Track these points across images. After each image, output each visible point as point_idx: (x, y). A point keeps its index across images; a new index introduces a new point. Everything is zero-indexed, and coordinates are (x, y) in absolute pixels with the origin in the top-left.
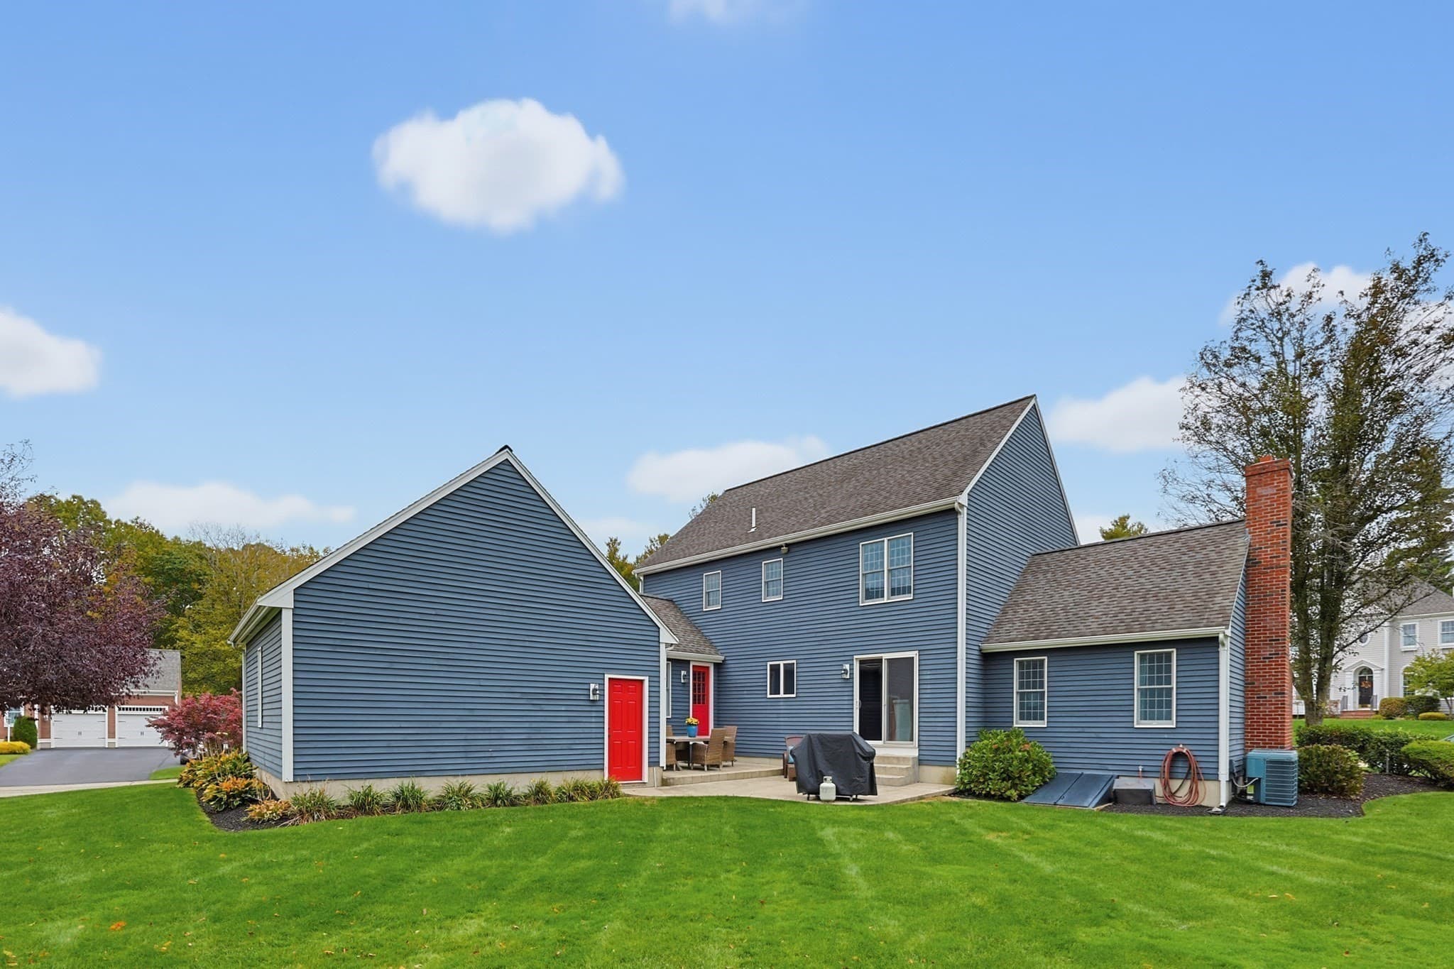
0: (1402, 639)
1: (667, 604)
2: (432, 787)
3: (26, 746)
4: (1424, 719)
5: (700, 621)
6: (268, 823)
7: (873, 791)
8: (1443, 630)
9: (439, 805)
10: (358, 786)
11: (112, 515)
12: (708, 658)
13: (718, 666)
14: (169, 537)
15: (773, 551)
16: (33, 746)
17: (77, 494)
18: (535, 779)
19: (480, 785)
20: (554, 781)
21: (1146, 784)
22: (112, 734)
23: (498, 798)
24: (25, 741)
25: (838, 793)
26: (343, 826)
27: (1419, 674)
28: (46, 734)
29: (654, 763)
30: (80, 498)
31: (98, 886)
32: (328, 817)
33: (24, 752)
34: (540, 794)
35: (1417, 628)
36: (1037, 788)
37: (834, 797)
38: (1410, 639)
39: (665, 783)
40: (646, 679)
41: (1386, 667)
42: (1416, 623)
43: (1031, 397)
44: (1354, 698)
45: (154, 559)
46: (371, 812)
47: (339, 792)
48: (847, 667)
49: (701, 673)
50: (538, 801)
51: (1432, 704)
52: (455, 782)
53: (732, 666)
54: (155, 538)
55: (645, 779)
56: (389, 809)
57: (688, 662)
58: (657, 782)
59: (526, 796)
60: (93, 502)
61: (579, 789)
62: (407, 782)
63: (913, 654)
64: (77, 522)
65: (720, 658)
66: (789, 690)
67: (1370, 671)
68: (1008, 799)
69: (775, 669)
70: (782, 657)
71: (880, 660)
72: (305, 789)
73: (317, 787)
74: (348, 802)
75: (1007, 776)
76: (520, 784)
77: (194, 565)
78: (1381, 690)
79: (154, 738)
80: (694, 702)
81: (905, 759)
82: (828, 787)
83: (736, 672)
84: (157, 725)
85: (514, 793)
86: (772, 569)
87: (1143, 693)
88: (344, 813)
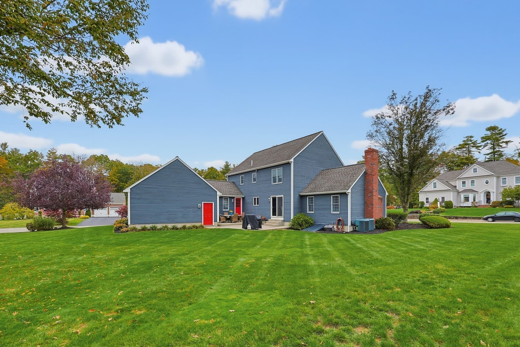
0: (501, 183)
1: (232, 183)
2: (159, 226)
3: (88, 217)
4: (506, 207)
5: (240, 187)
6: (124, 232)
7: (261, 227)
8: (516, 179)
9: (160, 229)
10: (143, 225)
11: (111, 159)
12: (241, 196)
13: (243, 198)
14: (125, 164)
15: (254, 171)
16: (90, 216)
17: (102, 154)
18: (183, 224)
19: (170, 226)
20: (188, 225)
21: (331, 226)
22: (108, 214)
23: (174, 228)
24: (88, 215)
25: (251, 228)
26: (137, 233)
27: (506, 193)
28: (93, 214)
29: (216, 221)
30: (103, 155)
31: (90, 240)
32: (136, 231)
33: (88, 218)
34: (184, 228)
35: (507, 179)
36: (307, 227)
37: (251, 229)
38: (504, 182)
39: (219, 225)
40: (213, 203)
41: (495, 191)
42: (507, 177)
43: (321, 132)
44: (484, 201)
45: (120, 169)
46: (145, 230)
47: (139, 227)
48: (269, 199)
49: (238, 200)
50: (184, 229)
51: (511, 203)
52: (164, 225)
53: (246, 198)
54: (121, 164)
55: (213, 225)
56: (149, 230)
57: (234, 197)
58: (216, 225)
59: (181, 228)
60: (106, 156)
61: (194, 227)
62: (153, 225)
63: (282, 196)
64: (102, 161)
65: (243, 196)
66: (258, 204)
67: (489, 193)
68: (299, 230)
69: (255, 199)
70: (256, 196)
71: (276, 197)
72: (132, 226)
73: (134, 226)
74: (141, 229)
75: (299, 224)
76: (180, 225)
77: (130, 171)
78: (493, 198)
79: (117, 215)
80: (236, 207)
81: (280, 220)
82: (249, 227)
83: (247, 200)
84: (117, 212)
85: (178, 227)
86: (254, 175)
87: (333, 205)
88: (140, 230)
